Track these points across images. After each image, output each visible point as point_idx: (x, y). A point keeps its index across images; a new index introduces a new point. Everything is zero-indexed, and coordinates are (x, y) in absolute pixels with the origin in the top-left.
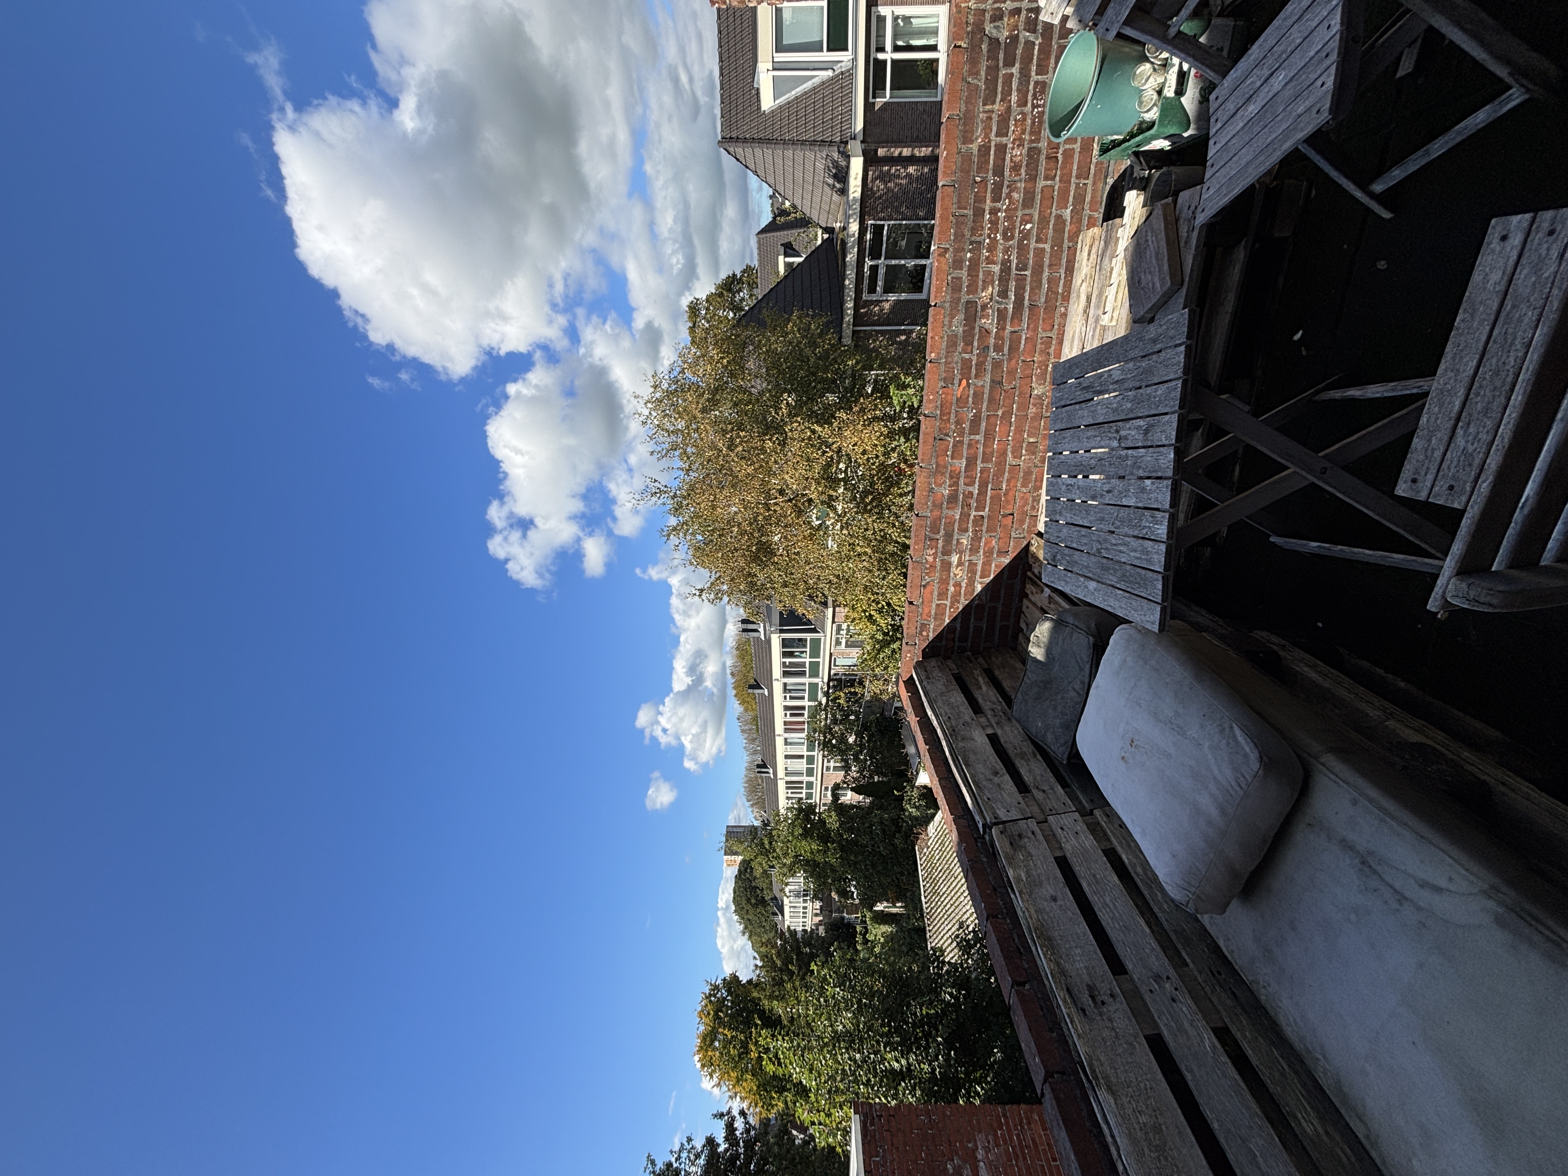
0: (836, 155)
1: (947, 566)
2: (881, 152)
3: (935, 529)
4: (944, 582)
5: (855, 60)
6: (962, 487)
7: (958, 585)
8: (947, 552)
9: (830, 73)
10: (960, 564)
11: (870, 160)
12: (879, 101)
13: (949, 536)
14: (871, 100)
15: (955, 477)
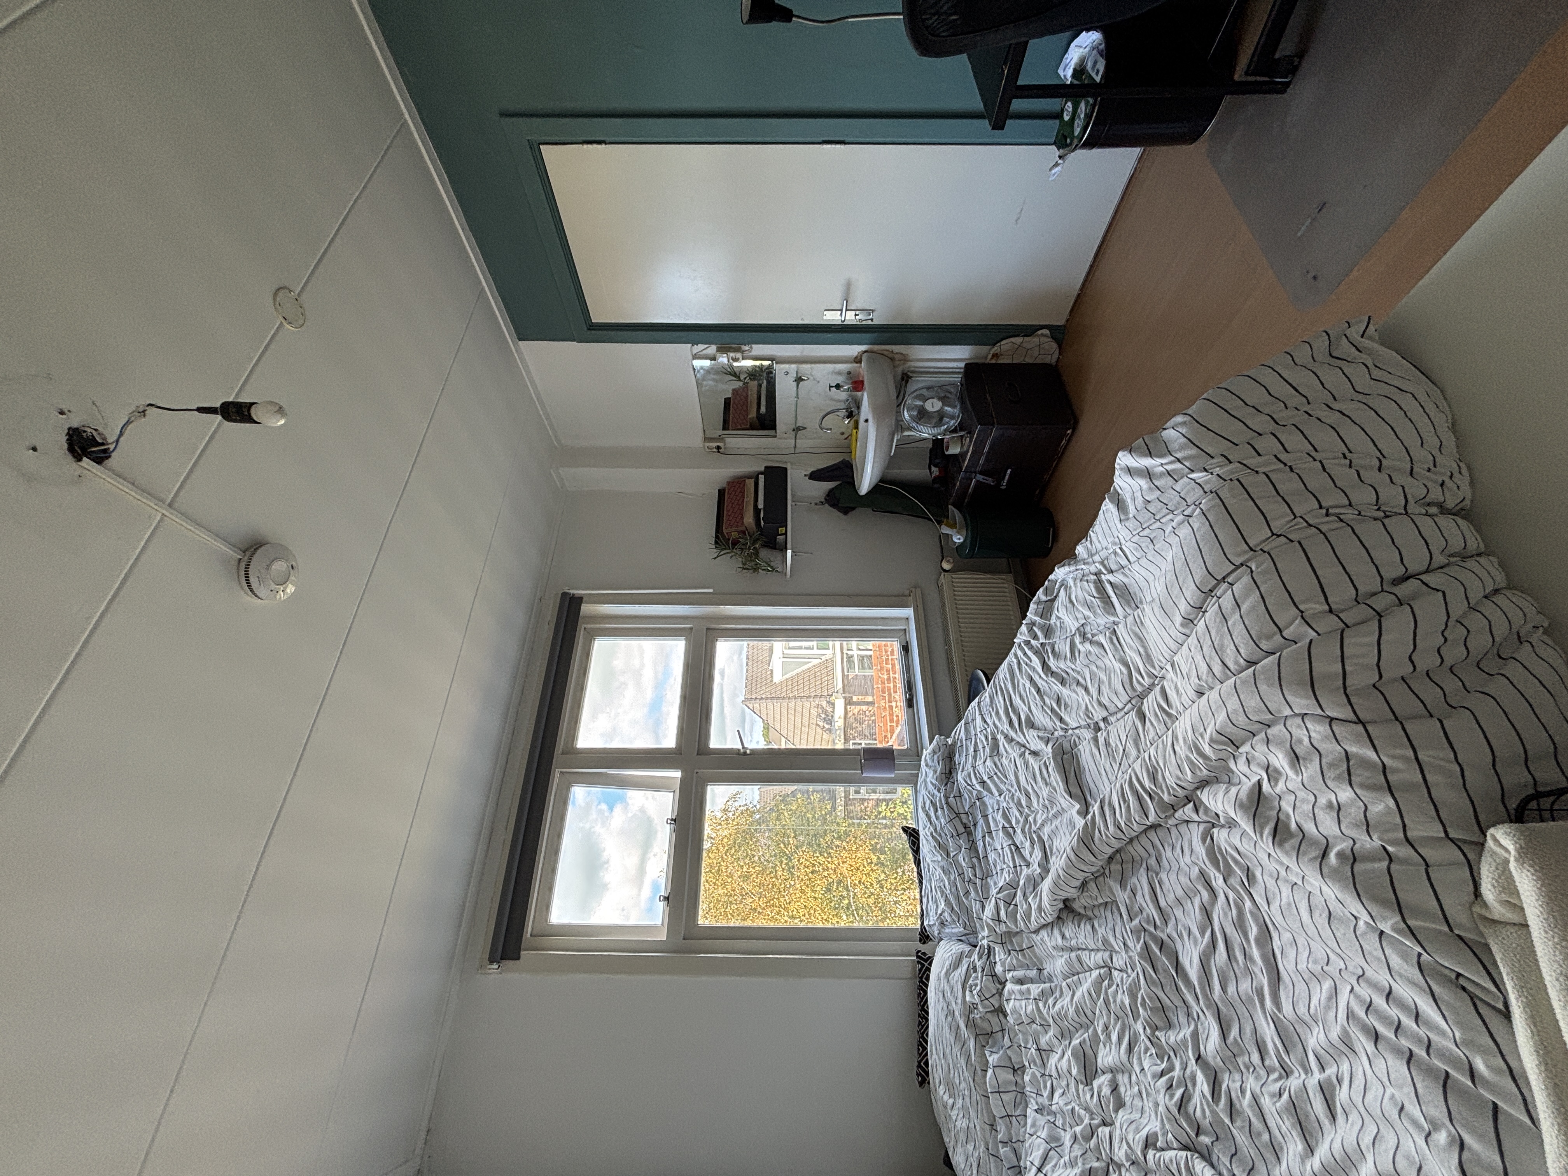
0: (824, 704)
1: (891, 707)
2: (855, 699)
3: (884, 692)
4: (891, 715)
5: (834, 654)
6: (892, 675)
7: (897, 716)
8: (890, 702)
9: (819, 661)
10: (897, 707)
11: (848, 702)
12: (851, 675)
13: (890, 695)
14: (846, 673)
15: (888, 671)
